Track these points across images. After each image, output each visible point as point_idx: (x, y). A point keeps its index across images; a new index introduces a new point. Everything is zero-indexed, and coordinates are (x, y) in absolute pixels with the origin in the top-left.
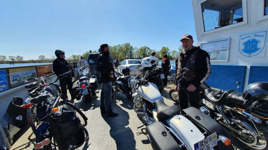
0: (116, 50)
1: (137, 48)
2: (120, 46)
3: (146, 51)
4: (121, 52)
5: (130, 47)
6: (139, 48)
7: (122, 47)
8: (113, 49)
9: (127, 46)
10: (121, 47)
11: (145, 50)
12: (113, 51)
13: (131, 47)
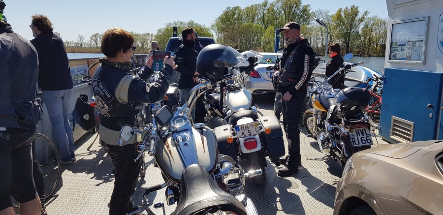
0: (254, 19)
1: (326, 13)
2: (268, 6)
3: (356, 22)
4: (271, 28)
5: (301, 8)
6: (330, 14)
7: (275, 8)
8: (245, 16)
9: (291, 7)
10: (271, 11)
11: (353, 19)
12: (245, 24)
13: (305, 10)
